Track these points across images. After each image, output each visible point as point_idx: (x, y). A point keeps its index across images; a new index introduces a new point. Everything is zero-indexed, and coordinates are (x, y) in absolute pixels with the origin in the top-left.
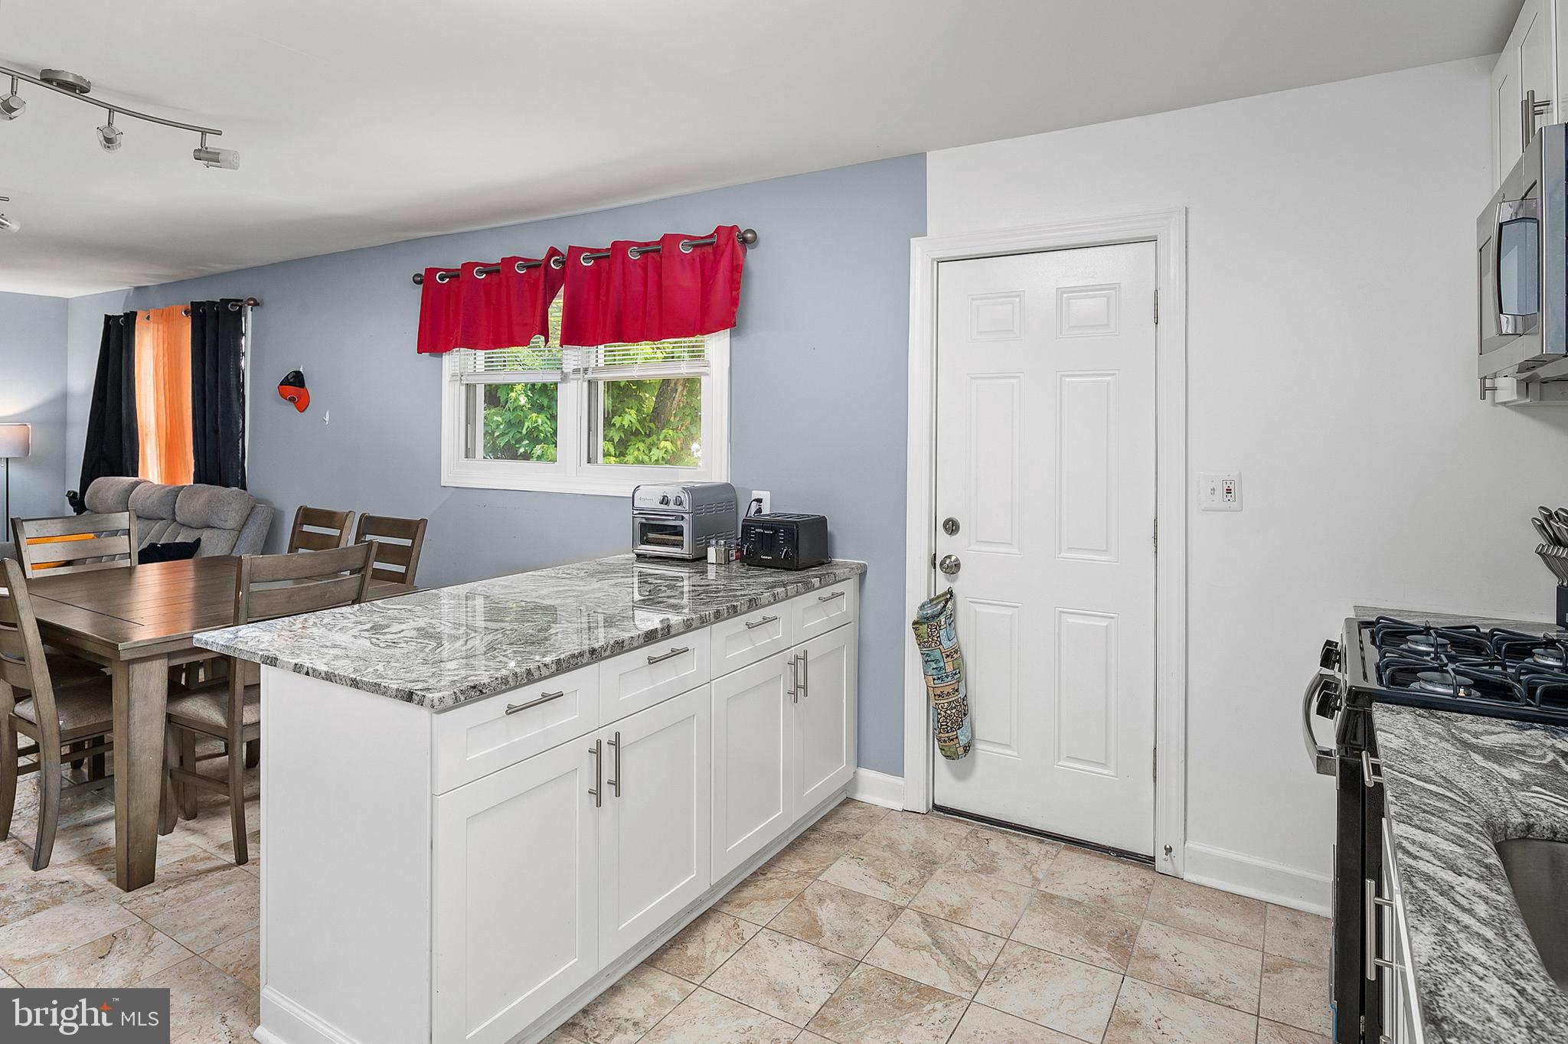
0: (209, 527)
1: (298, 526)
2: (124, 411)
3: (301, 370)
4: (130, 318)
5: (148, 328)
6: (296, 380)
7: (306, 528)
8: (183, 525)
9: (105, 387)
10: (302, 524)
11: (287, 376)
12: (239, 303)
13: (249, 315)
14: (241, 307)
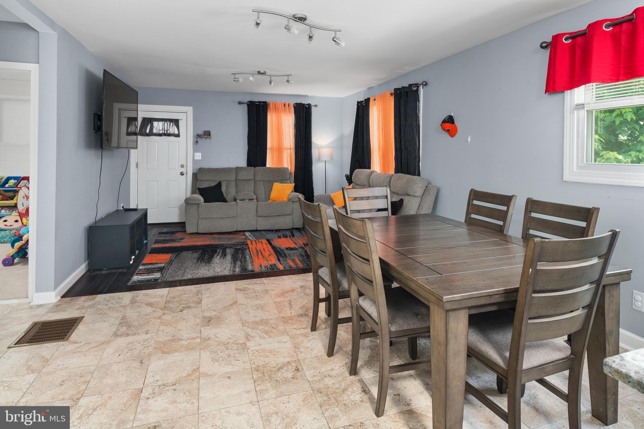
0: (407, 195)
1: (471, 201)
2: (365, 141)
3: (452, 115)
4: (367, 101)
5: (375, 104)
6: (450, 120)
7: (475, 202)
8: (394, 193)
9: (358, 131)
10: (473, 200)
11: (445, 119)
12: (417, 85)
13: (421, 91)
14: (418, 87)
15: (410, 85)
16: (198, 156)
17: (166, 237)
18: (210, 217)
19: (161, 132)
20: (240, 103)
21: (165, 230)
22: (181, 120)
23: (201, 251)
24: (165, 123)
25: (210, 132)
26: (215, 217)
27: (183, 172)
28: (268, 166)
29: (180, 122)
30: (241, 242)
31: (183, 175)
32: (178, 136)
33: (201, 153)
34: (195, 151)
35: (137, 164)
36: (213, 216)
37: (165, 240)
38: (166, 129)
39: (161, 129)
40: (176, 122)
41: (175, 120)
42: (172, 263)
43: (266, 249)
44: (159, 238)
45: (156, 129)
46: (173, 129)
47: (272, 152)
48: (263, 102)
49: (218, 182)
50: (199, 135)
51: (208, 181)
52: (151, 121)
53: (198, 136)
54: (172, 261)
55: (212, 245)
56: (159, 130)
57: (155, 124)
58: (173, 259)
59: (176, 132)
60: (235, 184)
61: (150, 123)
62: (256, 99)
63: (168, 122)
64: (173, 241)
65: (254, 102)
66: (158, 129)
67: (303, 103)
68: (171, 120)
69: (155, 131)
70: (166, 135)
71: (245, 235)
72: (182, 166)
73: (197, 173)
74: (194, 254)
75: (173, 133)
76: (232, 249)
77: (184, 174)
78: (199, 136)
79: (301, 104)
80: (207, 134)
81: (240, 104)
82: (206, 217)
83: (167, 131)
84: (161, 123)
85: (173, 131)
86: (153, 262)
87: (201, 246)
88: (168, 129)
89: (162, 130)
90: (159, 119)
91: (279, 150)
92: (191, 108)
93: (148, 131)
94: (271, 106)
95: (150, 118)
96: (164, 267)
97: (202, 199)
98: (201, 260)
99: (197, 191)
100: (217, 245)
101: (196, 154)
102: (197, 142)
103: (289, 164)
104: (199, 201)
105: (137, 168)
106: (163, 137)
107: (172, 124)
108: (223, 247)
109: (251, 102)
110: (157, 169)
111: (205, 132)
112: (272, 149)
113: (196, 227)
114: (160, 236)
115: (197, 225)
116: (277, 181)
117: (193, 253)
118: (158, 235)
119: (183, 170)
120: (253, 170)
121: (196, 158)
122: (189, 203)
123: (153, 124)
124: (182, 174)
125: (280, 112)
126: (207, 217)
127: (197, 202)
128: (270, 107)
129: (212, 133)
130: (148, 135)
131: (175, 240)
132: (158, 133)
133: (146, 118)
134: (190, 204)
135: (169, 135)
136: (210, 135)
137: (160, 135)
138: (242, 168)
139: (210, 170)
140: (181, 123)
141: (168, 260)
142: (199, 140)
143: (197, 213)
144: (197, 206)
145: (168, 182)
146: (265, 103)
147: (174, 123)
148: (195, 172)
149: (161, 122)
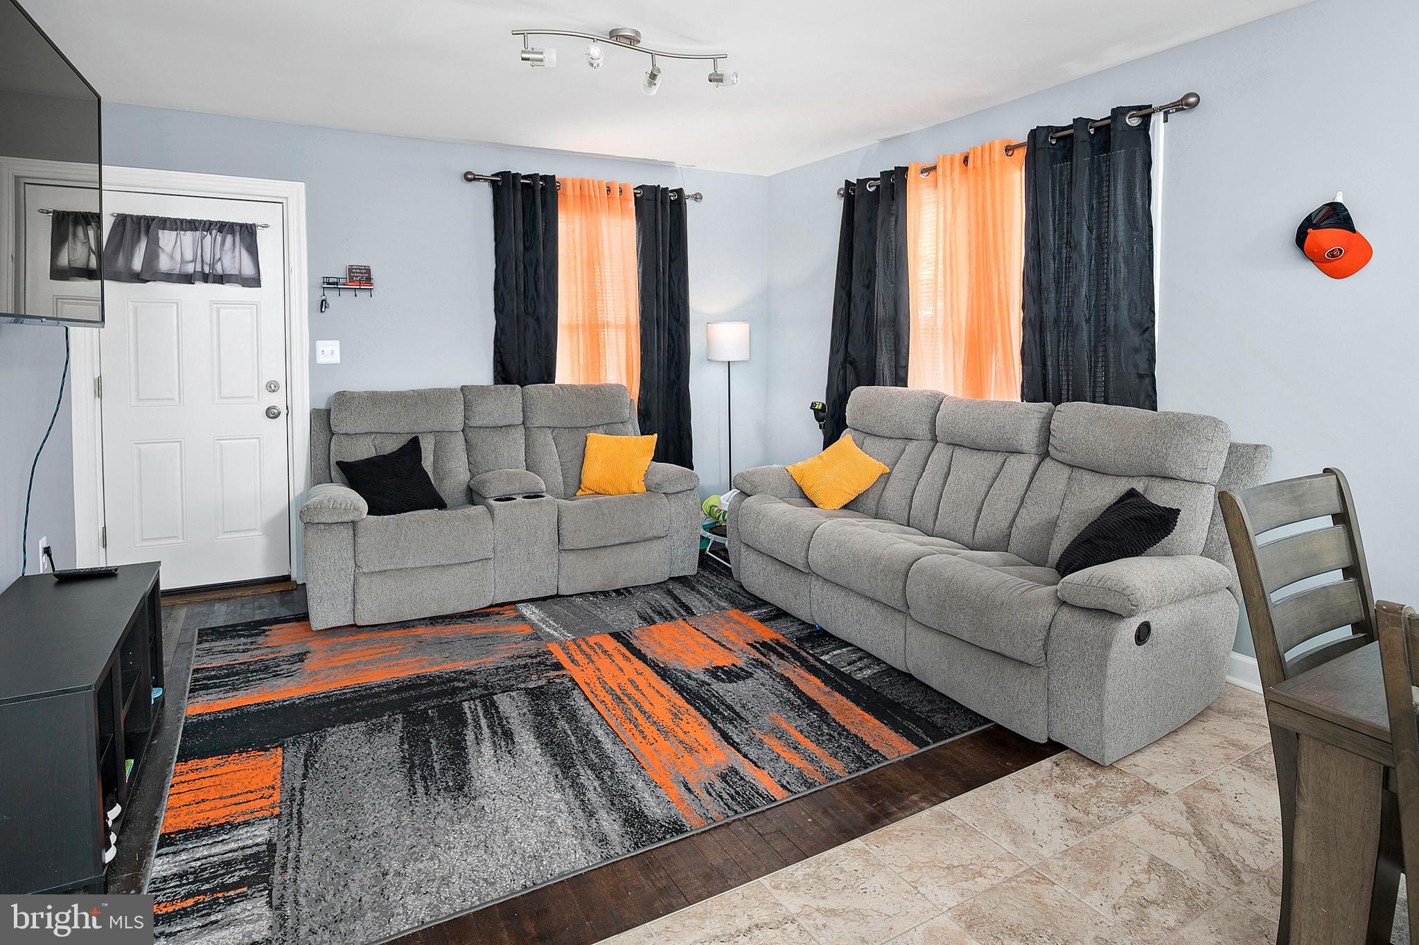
0: (1146, 475)
3: (1341, 201)
4: (895, 176)
5: (930, 186)
6: (1334, 218)
11: (1309, 217)
12: (1145, 113)
13: (1159, 130)
14: (1146, 119)
15: (1118, 113)
16: (330, 351)
17: (233, 652)
18: (400, 566)
19: (190, 269)
20: (470, 177)
21: (221, 615)
22: (266, 226)
23: (400, 717)
24: (203, 238)
25: (368, 271)
26: (418, 565)
27: (274, 408)
28: (560, 379)
29: (261, 235)
30: (531, 657)
31: (276, 416)
32: (255, 282)
33: (337, 343)
34: (316, 335)
35: (98, 383)
36: (410, 565)
37: (231, 671)
38: (207, 258)
39: (189, 256)
40: (247, 234)
41: (241, 226)
42: (299, 812)
43: (639, 680)
44: (206, 659)
45: (172, 257)
46: (233, 258)
47: (571, 337)
48: (544, 178)
49: (410, 437)
50: (331, 280)
51: (373, 437)
52: (148, 227)
53: (328, 284)
54: (298, 797)
55: (431, 681)
56: (183, 262)
57: (167, 238)
58: (297, 785)
59: (248, 270)
60: (463, 442)
61: (147, 233)
62: (523, 167)
63: (214, 232)
64: (267, 670)
65: (516, 176)
66: (178, 257)
67: (662, 186)
68: (225, 228)
69: (164, 264)
70: (211, 278)
71: (522, 618)
72: (272, 387)
73: (328, 411)
74: (377, 741)
75: (236, 272)
76: (513, 694)
77: (279, 413)
78: (331, 284)
79: (656, 189)
80: (361, 278)
81: (470, 180)
82: (385, 568)
83: (212, 266)
84: (188, 237)
85: (237, 265)
86: (212, 815)
87: (387, 689)
88: (217, 257)
89: (194, 261)
90: (182, 221)
91: (594, 330)
92: (301, 186)
93: (137, 264)
94: (570, 192)
95: (145, 218)
96: (271, 846)
97: (363, 505)
98: (424, 778)
99: (335, 472)
100: (449, 680)
101: (321, 345)
102: (323, 304)
103: (624, 374)
104: (356, 513)
105: (100, 396)
106: (200, 286)
107: (229, 239)
108: (474, 685)
109: (504, 175)
110: (177, 399)
111: (351, 270)
112: (572, 328)
113: (349, 606)
114: (209, 651)
115: (350, 599)
116: (593, 428)
117: (370, 732)
118: (200, 643)
119: (277, 400)
120: (520, 395)
121: (321, 359)
122: (316, 521)
123: (158, 239)
124: (272, 414)
125: (597, 209)
126: (388, 568)
127: (350, 518)
128: (565, 195)
129: (374, 274)
130: (138, 278)
131: (271, 663)
132: (177, 272)
133: (131, 216)
134: (322, 526)
135: (221, 279)
136: (369, 280)
137: (188, 279)
138: (482, 388)
139: (376, 399)
140: (264, 240)
141: (277, 797)
142: (331, 296)
143: (351, 554)
144: (351, 532)
145: (221, 442)
146: (549, 180)
147: (238, 238)
148: (322, 405)
149: (189, 233)
